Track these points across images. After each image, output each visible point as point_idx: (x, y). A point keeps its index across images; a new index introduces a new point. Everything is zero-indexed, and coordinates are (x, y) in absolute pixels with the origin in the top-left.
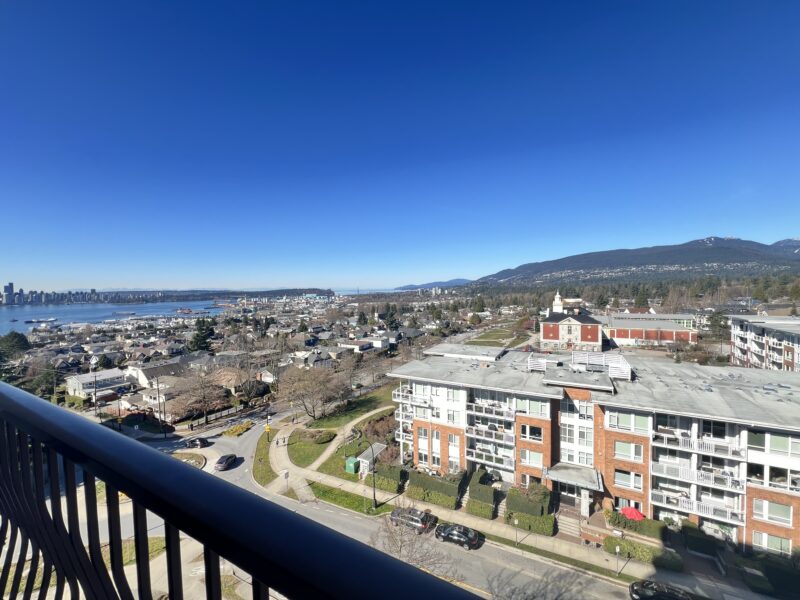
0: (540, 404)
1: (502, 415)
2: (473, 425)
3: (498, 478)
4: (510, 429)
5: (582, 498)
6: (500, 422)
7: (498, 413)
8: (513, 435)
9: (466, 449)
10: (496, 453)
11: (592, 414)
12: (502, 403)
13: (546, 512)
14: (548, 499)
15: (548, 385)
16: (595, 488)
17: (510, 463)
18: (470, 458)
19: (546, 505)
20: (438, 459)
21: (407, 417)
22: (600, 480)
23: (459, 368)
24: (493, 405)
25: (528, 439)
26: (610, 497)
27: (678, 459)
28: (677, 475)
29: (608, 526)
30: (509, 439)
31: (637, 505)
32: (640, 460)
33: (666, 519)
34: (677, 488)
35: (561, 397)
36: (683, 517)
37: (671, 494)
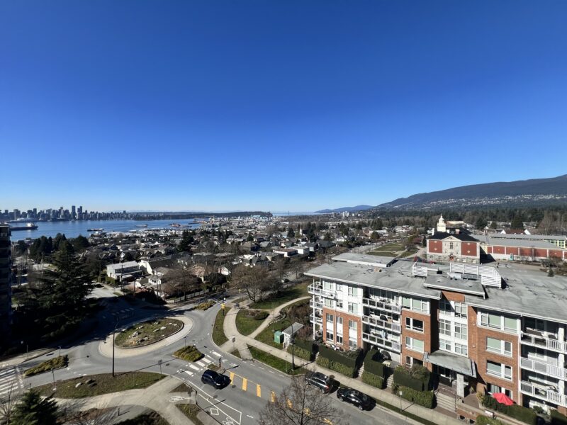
0: (421, 302)
1: (391, 309)
2: (368, 315)
3: (387, 357)
4: (397, 320)
5: (458, 381)
6: (389, 314)
7: (387, 307)
8: (399, 325)
9: (362, 333)
10: (386, 338)
11: (467, 314)
12: (391, 300)
13: (426, 387)
14: (428, 379)
15: (428, 288)
16: (469, 373)
17: (398, 347)
18: (365, 340)
19: (427, 383)
20: (341, 338)
21: (318, 305)
22: (474, 368)
23: (358, 271)
24: (383, 301)
25: (411, 329)
26: (483, 382)
27: (546, 357)
28: (545, 371)
29: (480, 406)
30: (396, 327)
31: (507, 393)
32: (510, 355)
33: (536, 408)
34: (546, 382)
35: (438, 298)
36: (552, 408)
37: (539, 387)
